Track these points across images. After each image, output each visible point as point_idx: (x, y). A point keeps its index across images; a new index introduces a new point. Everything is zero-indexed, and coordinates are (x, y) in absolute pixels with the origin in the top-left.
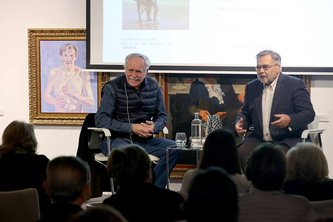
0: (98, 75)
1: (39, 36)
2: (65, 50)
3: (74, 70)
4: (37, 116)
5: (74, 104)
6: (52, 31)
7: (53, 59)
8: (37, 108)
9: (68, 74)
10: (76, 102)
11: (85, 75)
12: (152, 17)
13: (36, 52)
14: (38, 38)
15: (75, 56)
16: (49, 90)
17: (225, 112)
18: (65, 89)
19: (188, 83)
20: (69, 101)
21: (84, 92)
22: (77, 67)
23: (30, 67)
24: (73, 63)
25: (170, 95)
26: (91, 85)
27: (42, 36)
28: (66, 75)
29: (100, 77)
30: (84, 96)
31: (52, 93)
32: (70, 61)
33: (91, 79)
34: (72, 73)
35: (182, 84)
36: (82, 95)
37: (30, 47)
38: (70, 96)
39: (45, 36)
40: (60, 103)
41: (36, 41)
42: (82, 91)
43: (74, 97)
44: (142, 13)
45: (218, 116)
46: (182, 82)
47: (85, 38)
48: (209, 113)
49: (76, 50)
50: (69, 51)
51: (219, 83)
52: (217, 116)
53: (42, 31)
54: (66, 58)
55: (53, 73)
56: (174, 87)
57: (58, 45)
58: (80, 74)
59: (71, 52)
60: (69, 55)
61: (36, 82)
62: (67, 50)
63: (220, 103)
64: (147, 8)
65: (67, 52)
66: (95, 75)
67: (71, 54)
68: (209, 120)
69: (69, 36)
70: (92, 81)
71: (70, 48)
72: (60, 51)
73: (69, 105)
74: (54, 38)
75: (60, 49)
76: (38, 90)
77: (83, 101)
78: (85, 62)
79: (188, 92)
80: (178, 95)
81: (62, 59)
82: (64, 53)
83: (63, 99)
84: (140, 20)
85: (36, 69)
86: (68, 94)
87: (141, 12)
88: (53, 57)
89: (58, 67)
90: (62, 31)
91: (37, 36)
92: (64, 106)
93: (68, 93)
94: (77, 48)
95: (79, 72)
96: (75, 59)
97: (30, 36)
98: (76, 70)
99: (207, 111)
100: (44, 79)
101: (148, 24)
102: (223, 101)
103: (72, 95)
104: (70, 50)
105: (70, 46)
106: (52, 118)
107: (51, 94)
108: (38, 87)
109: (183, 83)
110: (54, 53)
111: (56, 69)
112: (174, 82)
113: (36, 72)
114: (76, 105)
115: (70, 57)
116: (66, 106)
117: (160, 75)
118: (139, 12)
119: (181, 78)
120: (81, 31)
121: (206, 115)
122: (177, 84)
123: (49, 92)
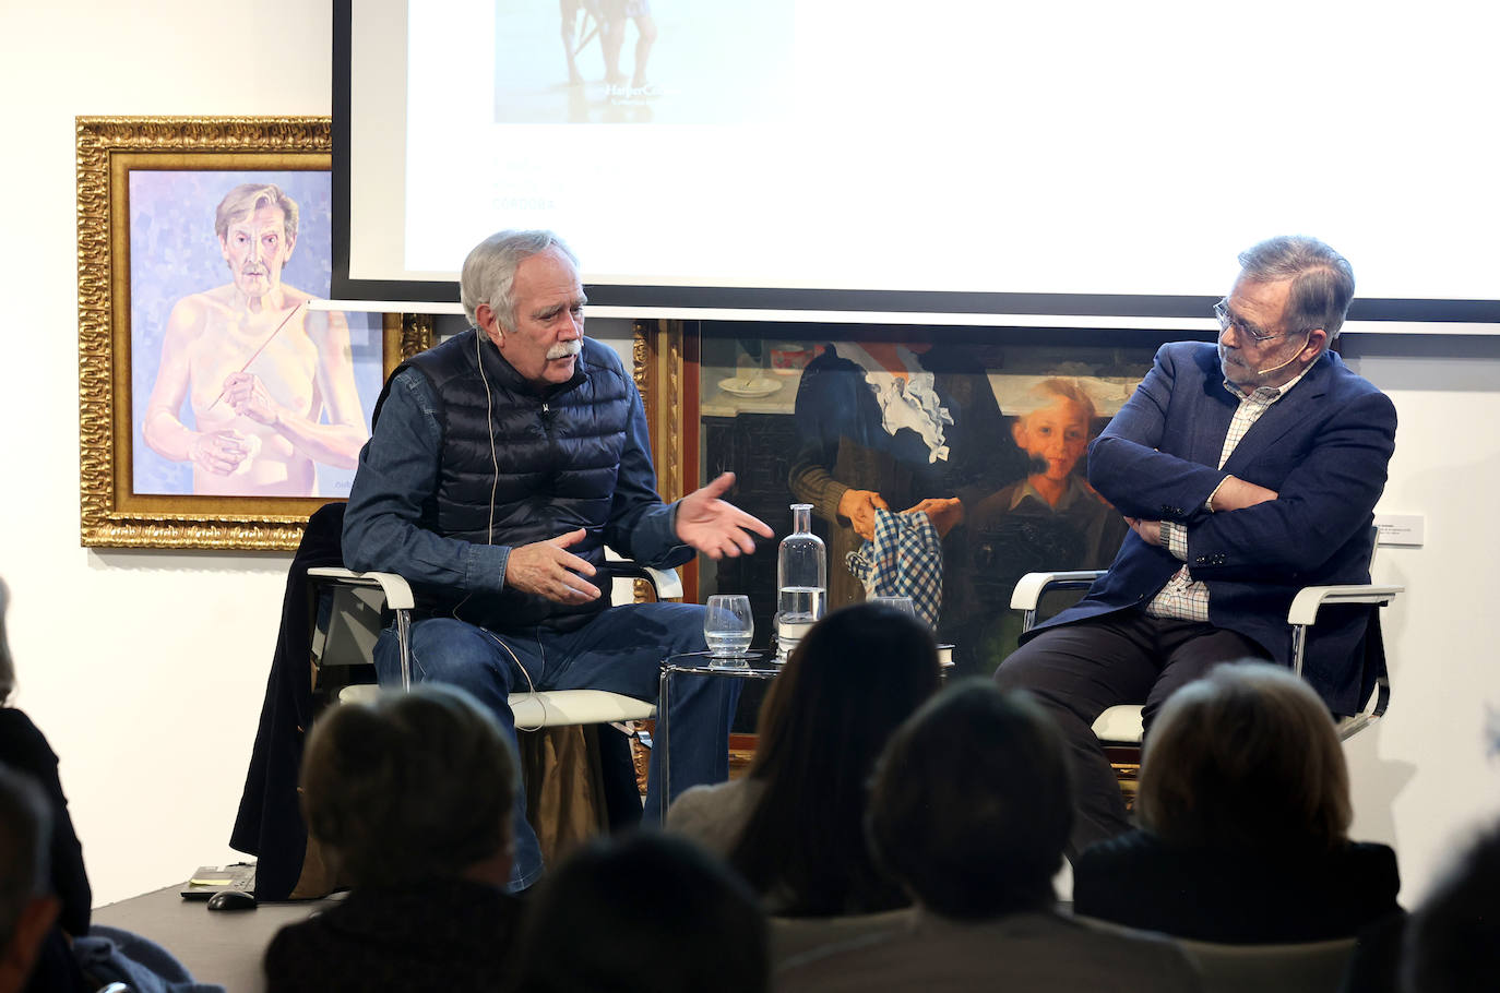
0: (385, 327)
1: (127, 151)
2: (238, 213)
3: (278, 302)
4: (114, 509)
5: (280, 455)
6: (182, 129)
7: (188, 253)
8: (114, 471)
9: (255, 319)
10: (287, 446)
11: (330, 324)
12: (626, 64)
13: (111, 220)
14: (121, 161)
15: (282, 238)
16: (170, 391)
17: (955, 500)
18: (237, 390)
19: (789, 366)
20: (254, 443)
21: (325, 404)
22: (293, 291)
23: (84, 291)
24: (277, 272)
25: (707, 419)
26: (355, 370)
27: (138, 151)
28: (243, 328)
29: (395, 336)
30: (325, 421)
31: (181, 408)
32: (263, 263)
33: (356, 343)
34: (268, 316)
35: (761, 371)
36: (313, 416)
37: (84, 199)
38: (261, 420)
39: (150, 152)
40: (216, 451)
41: (110, 173)
42: (317, 399)
43: (279, 426)
44: (582, 46)
45: (923, 518)
46: (761, 360)
47: (327, 159)
48: (880, 504)
49: (288, 215)
50: (256, 219)
51: (927, 368)
52: (920, 514)
53: (138, 129)
54: (243, 251)
55: (184, 315)
56: (727, 384)
57: (206, 190)
58: (307, 320)
59: (267, 223)
60: (256, 234)
61: (113, 358)
62: (251, 215)
63: (932, 459)
64: (606, 27)
65: (247, 224)
66: (372, 326)
67: (267, 231)
68: (884, 534)
69: (256, 151)
70: (357, 352)
71: (261, 203)
72: (219, 215)
73: (255, 460)
74: (190, 159)
75: (220, 207)
76: (121, 392)
77: (317, 446)
78: (326, 265)
79: (790, 409)
80: (743, 417)
81: (226, 256)
82: (235, 228)
83: (230, 434)
84: (574, 79)
85: (112, 299)
86: (250, 413)
87: (576, 46)
88: (187, 243)
89: (209, 288)
90: (225, 129)
91: (114, 151)
92: (235, 464)
93: (250, 406)
94: (294, 206)
95: (300, 314)
96: (284, 253)
97: (84, 152)
98: (288, 303)
99: (874, 495)
100: (148, 342)
101: (610, 97)
102: (946, 450)
103: (270, 415)
104: (263, 212)
105: (260, 194)
106: (181, 517)
107: (176, 412)
108: (121, 379)
109: (767, 365)
110: (192, 226)
111: (201, 298)
112: (728, 362)
113: (112, 312)
114: (290, 460)
115: (261, 248)
116: (245, 467)
117: (663, 327)
118: (568, 44)
119: (755, 343)
120: (312, 129)
121: (867, 510)
122: (739, 371)
123: (170, 402)
